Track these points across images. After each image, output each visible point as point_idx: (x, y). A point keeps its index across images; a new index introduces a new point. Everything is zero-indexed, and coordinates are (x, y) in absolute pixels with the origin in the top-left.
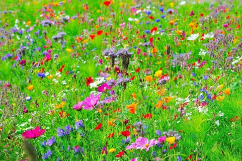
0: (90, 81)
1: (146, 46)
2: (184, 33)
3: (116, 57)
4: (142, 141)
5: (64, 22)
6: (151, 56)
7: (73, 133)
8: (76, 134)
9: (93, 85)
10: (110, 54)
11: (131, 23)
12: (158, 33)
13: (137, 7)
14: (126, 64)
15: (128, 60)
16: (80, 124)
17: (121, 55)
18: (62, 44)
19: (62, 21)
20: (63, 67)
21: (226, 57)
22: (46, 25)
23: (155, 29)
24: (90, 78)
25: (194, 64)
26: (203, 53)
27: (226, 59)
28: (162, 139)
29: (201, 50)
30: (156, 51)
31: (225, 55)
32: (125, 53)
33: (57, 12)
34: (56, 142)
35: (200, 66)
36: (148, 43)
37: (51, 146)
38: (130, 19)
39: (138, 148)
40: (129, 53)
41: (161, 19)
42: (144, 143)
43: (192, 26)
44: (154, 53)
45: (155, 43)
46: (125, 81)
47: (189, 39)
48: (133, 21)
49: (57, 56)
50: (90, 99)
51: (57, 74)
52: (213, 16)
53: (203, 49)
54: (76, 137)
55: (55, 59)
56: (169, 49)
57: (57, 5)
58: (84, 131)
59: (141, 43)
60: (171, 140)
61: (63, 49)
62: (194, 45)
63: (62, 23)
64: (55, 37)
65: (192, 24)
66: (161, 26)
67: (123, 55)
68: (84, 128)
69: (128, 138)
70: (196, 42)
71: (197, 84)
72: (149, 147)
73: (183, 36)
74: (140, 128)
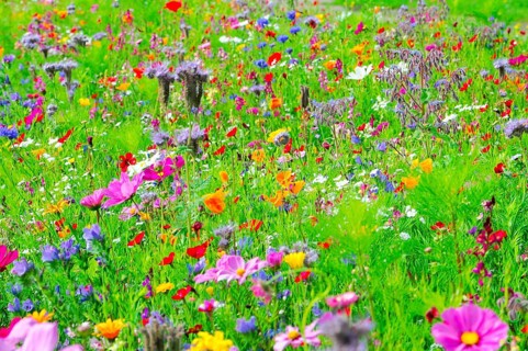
0: (127, 160)
1: (258, 92)
2: (339, 65)
3: (172, 80)
4: (231, 264)
5: (77, 46)
6: (267, 116)
7: (80, 258)
8: (86, 260)
9: (135, 169)
10: (158, 74)
11: (226, 47)
12: (283, 64)
13: (241, 18)
14: (195, 98)
15: (200, 87)
16: (94, 233)
17: (184, 75)
18: (69, 88)
19: (74, 44)
20: (69, 133)
21: (426, 102)
22: (32, 45)
23: (277, 56)
24: (129, 155)
25: (362, 128)
26: (381, 104)
27: (426, 106)
28: (276, 257)
29: (379, 98)
30: (280, 102)
31: (425, 96)
32: (193, 71)
33: (64, 30)
34: (33, 267)
35: (374, 133)
36: (262, 86)
37: (24, 276)
38: (223, 39)
39: (221, 278)
40: (202, 73)
41: (290, 36)
42: (235, 267)
43: (359, 53)
44: (274, 107)
45: (278, 86)
46: (194, 137)
47: (352, 76)
48: (229, 43)
49: (55, 109)
50: (120, 185)
51: (52, 141)
52: (405, 31)
53: (382, 97)
54: (86, 268)
55: (51, 114)
56: (306, 94)
57: (64, 16)
58: (104, 248)
59: (245, 88)
60: (295, 259)
61: (72, 98)
62: (363, 90)
63: (73, 48)
64: (50, 65)
65: (358, 48)
66: (290, 52)
67: (187, 75)
68: (103, 242)
69: (201, 262)
70: (367, 83)
71: (365, 162)
72: (245, 275)
73: (338, 69)
74: (228, 238)
